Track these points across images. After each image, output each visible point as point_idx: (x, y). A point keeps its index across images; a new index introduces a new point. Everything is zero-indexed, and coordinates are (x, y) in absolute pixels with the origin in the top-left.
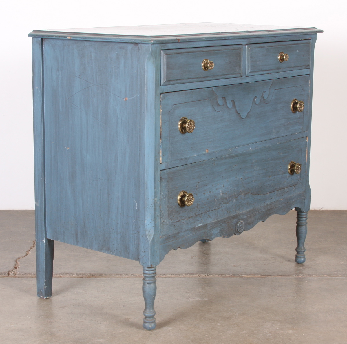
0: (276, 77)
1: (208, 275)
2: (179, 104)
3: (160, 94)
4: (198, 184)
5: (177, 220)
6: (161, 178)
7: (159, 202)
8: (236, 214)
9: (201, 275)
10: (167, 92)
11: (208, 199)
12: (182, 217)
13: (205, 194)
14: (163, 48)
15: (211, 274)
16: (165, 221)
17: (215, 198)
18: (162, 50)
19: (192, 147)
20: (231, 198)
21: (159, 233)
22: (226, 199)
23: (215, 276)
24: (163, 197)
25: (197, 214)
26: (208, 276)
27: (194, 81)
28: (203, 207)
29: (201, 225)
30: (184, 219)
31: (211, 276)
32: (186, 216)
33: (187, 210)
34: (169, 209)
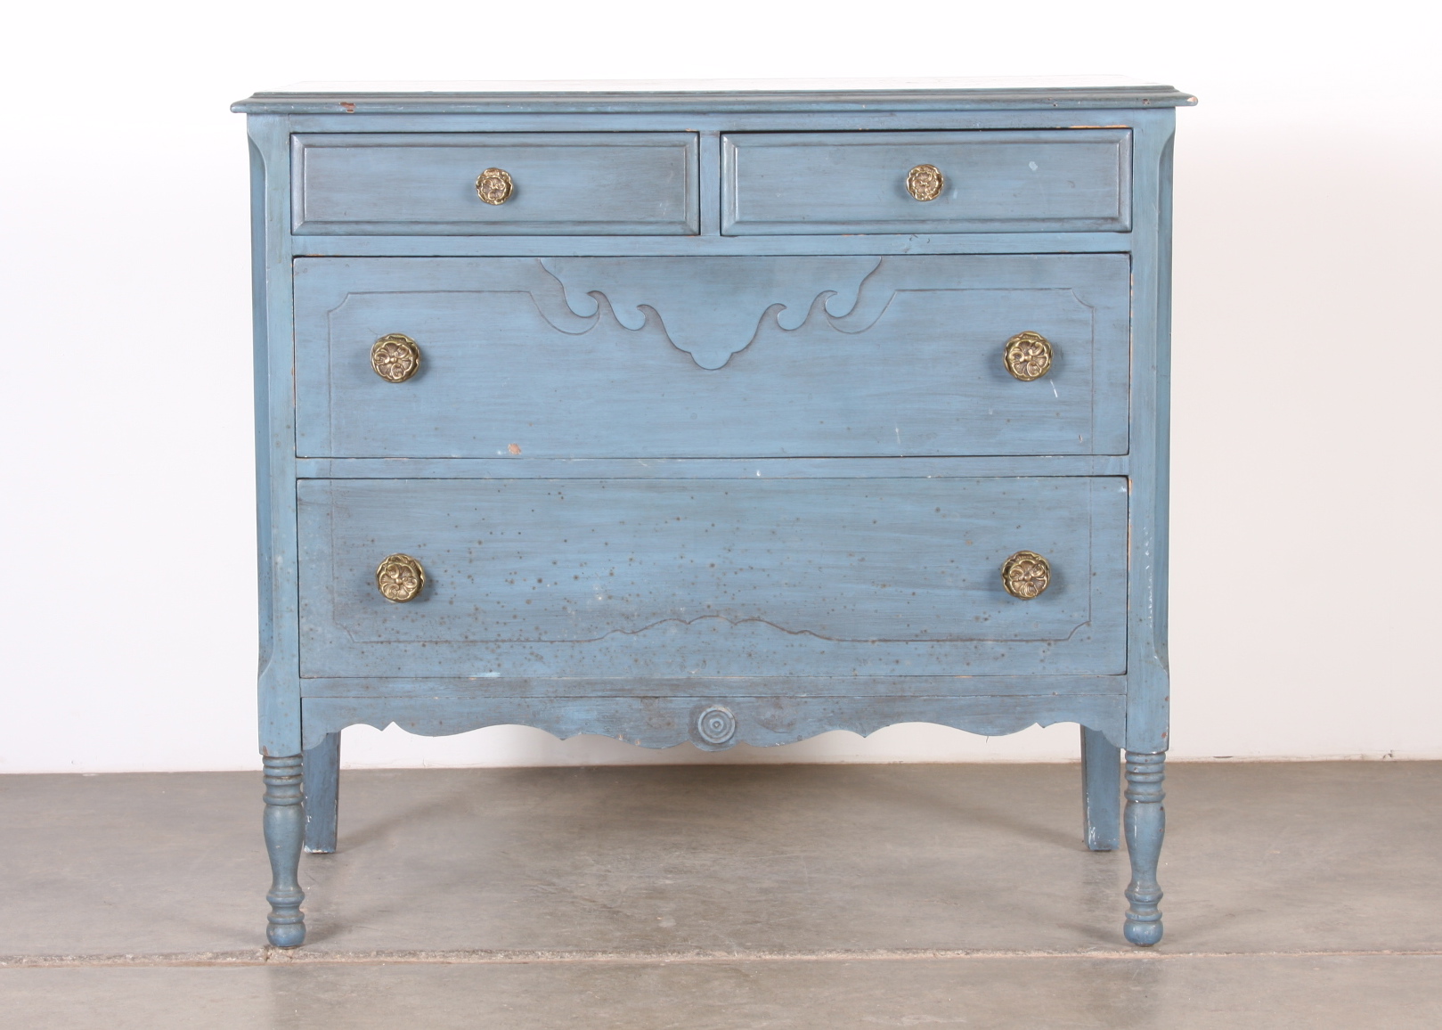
0: (905, 247)
1: (967, 954)
2: (374, 295)
3: (290, 258)
4: (477, 545)
5: (375, 639)
6: (300, 500)
7: (292, 570)
8: (689, 678)
9: (943, 953)
10: (320, 254)
11: (528, 602)
12: (398, 632)
13: (512, 582)
14: (298, 129)
15: (978, 950)
16: (320, 629)
17: (565, 603)
18: (295, 133)
19: (436, 429)
20: (653, 621)
21: (296, 660)
22: (627, 617)
23: (991, 955)
24: (307, 558)
25: (471, 638)
26: (968, 956)
27: (446, 233)
28: (505, 624)
29: (494, 675)
30: (410, 642)
31: (980, 955)
32: (421, 634)
33: (423, 616)
34: (337, 599)
